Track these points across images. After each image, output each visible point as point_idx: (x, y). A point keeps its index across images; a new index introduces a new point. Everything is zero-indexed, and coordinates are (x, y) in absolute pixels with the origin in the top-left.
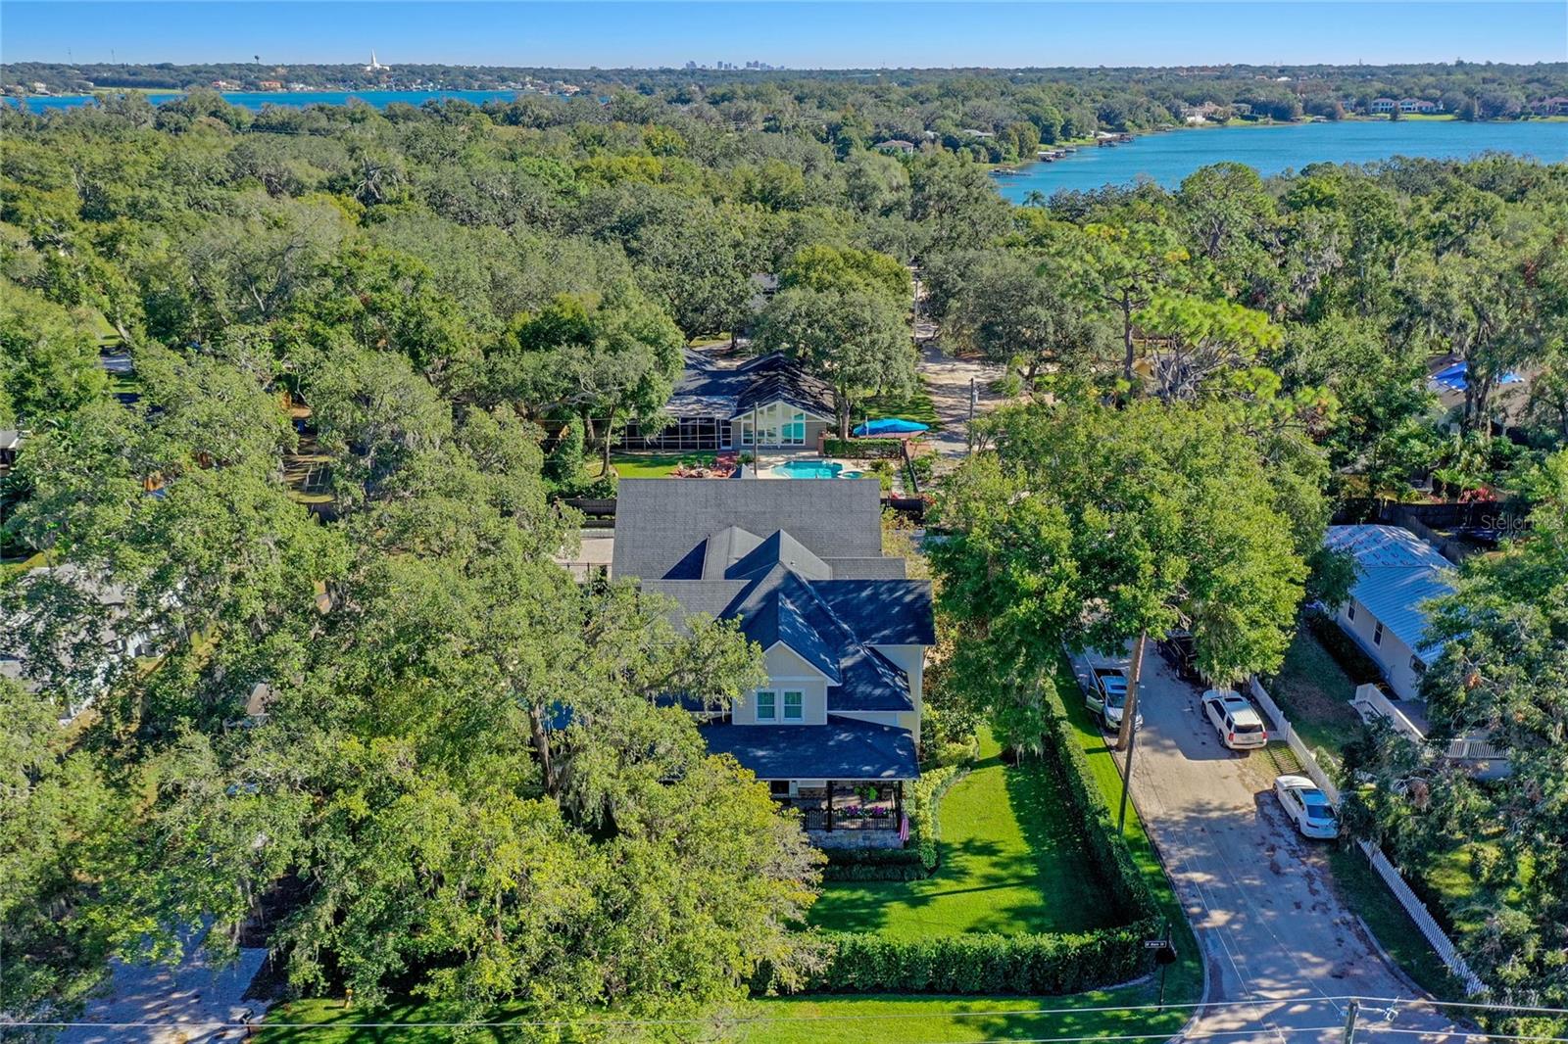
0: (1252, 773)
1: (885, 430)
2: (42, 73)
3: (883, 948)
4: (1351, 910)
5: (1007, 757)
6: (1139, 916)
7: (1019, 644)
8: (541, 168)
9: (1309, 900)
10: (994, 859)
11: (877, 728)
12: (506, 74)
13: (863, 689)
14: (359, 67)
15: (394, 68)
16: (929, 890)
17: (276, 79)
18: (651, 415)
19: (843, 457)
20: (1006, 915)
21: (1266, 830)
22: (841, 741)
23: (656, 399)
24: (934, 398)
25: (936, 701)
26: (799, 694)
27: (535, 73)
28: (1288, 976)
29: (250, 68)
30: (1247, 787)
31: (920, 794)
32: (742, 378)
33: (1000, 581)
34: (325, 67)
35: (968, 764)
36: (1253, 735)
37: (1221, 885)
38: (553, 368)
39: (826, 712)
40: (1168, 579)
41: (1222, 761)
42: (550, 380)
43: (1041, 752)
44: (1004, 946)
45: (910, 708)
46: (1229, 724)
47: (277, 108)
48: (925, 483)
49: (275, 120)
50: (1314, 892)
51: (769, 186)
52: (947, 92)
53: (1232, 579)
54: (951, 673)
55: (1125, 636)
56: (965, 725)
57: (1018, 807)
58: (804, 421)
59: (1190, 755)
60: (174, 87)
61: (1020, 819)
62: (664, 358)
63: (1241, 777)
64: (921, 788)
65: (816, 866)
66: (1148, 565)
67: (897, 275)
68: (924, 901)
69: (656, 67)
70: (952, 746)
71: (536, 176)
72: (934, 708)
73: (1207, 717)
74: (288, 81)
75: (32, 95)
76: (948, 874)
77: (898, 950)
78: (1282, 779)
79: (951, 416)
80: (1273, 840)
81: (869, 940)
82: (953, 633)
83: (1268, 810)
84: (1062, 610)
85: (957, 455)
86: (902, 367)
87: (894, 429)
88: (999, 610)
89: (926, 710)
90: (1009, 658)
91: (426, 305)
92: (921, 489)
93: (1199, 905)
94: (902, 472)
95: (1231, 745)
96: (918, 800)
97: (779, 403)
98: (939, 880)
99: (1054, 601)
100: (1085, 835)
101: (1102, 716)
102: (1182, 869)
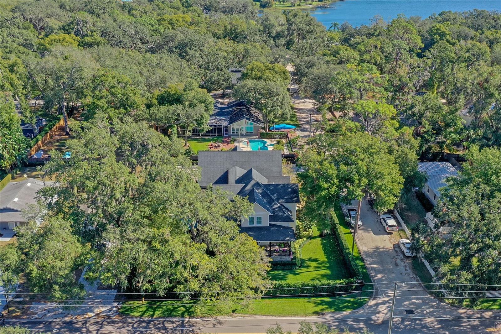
0: (393, 239)
1: (281, 128)
3: (287, 284)
4: (416, 274)
5: (321, 236)
6: (356, 276)
7: (323, 202)
8: (145, 21)
9: (404, 272)
10: (317, 262)
11: (284, 227)
13: (281, 215)
16: (299, 271)
18: (203, 126)
19: (267, 138)
20: (321, 276)
21: (395, 254)
22: (273, 230)
23: (205, 121)
24: (297, 114)
25: (300, 219)
26: (261, 218)
30: (391, 243)
31: (296, 246)
33: (317, 185)
35: (310, 238)
36: (394, 228)
37: (381, 268)
38: (171, 112)
39: (269, 223)
40: (362, 184)
41: (385, 236)
42: (170, 116)
43: (330, 232)
44: (320, 283)
45: (293, 221)
46: (387, 225)
48: (295, 148)
50: (406, 270)
51: (233, 28)
53: (379, 184)
54: (304, 211)
55: (351, 200)
56: (309, 226)
57: (324, 250)
58: (253, 126)
59: (375, 234)
61: (325, 253)
62: (207, 108)
63: (390, 240)
64: (296, 245)
65: (269, 262)
66: (357, 180)
67: (284, 72)
68: (298, 274)
70: (305, 233)
71: (144, 25)
72: (300, 222)
73: (381, 223)
76: (305, 267)
77: (291, 285)
78: (400, 240)
79: (304, 121)
80: (396, 257)
81: (283, 283)
82: (305, 199)
83: (396, 249)
84: (334, 193)
85: (306, 137)
86: (287, 108)
87: (284, 128)
88: (317, 193)
89: (297, 222)
90: (320, 206)
91: (129, 92)
92: (294, 150)
93: (374, 273)
94: (287, 143)
95: (387, 231)
96: (295, 248)
97: (245, 120)
98: (302, 268)
99: (332, 191)
100: (343, 256)
101: (350, 223)
102: (370, 264)
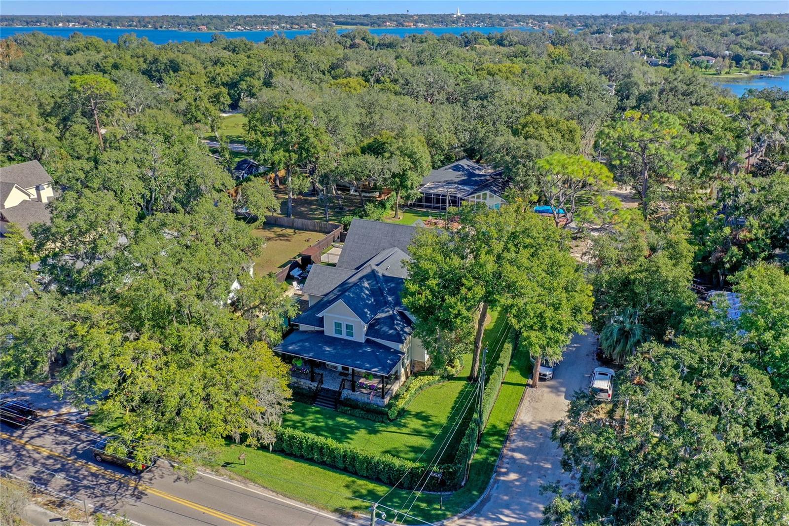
2: (317, 19)
5: (469, 378)
8: (454, 68)
10: (425, 423)
12: (520, 19)
13: (385, 329)
14: (451, 15)
15: (466, 16)
16: (382, 428)
17: (412, 21)
20: (408, 449)
22: (365, 351)
26: (352, 326)
27: (534, 17)
28: (522, 513)
29: (402, 16)
32: (483, 178)
34: (435, 15)
35: (448, 377)
39: (364, 336)
45: (403, 342)
47: (389, 36)
49: (387, 41)
52: (755, 29)
57: (458, 402)
58: (500, 203)
60: (367, 25)
61: (453, 408)
64: (415, 383)
68: (376, 432)
69: (599, 15)
71: (450, 72)
74: (417, 22)
75: (310, 29)
76: (397, 424)
93: (506, 468)
97: (488, 192)
98: (390, 426)
102: (513, 450)
